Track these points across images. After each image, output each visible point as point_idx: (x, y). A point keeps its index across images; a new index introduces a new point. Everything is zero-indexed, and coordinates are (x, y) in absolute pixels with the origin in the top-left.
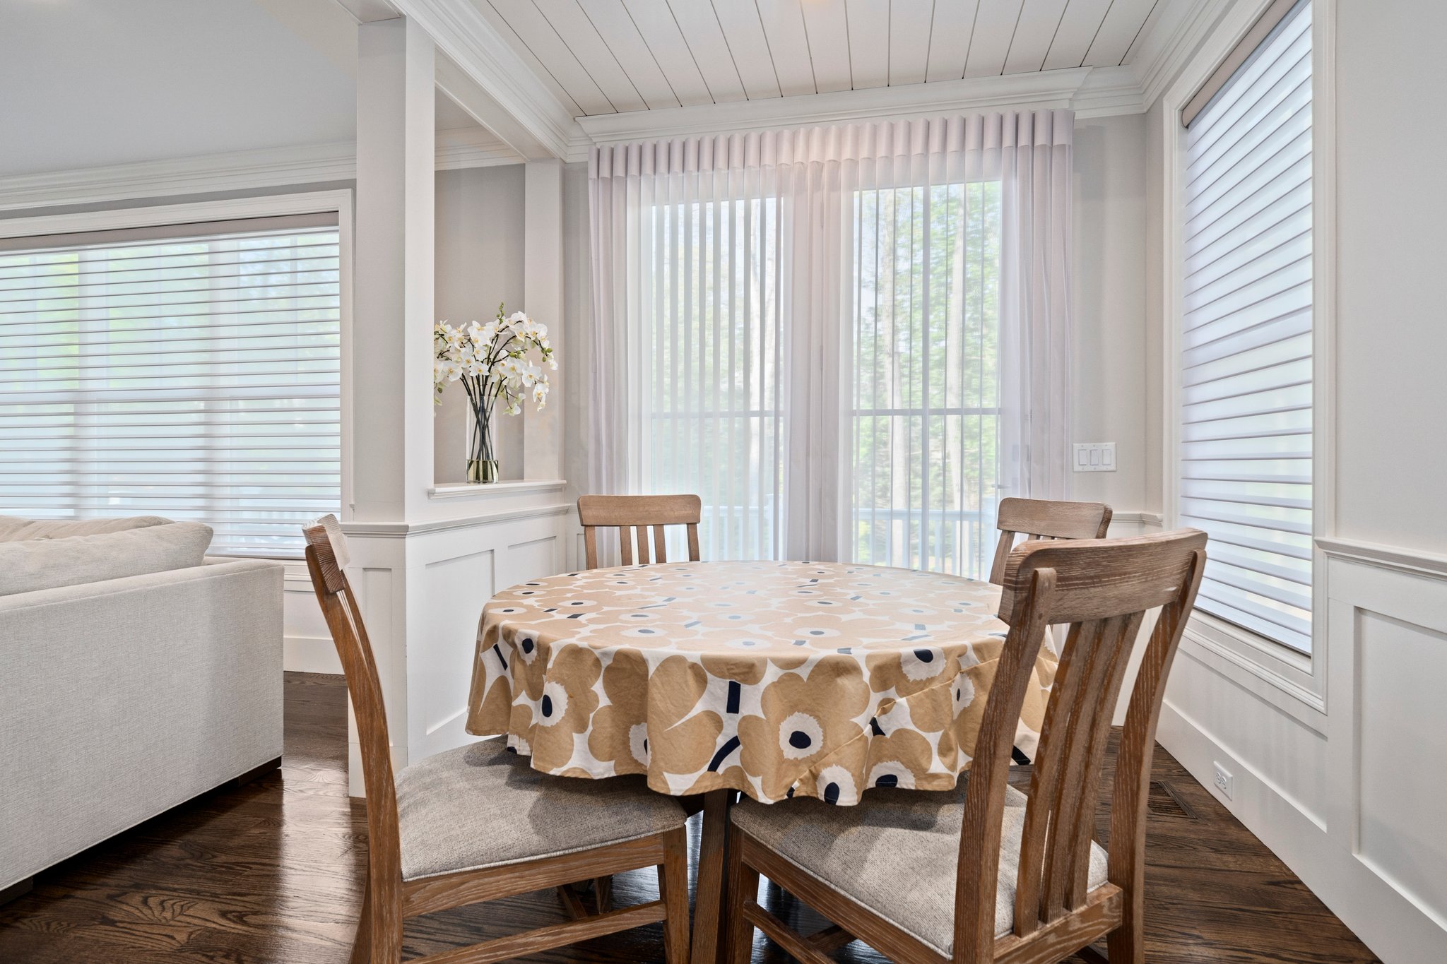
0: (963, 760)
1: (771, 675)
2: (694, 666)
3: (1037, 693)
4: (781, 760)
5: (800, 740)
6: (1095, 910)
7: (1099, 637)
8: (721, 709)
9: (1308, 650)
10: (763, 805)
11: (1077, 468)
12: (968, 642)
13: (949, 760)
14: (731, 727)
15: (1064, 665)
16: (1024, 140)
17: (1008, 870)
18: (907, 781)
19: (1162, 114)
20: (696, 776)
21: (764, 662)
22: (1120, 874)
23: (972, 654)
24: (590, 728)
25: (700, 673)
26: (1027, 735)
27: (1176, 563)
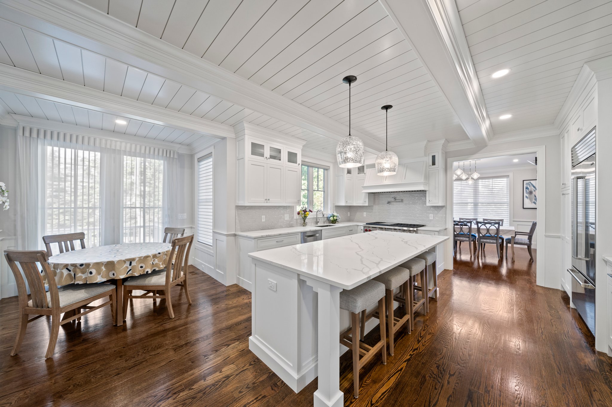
0: (164, 266)
1: (137, 259)
2: (124, 261)
3: (175, 256)
4: (139, 270)
5: (141, 267)
6: (182, 278)
7: (182, 247)
8: (128, 265)
9: (212, 245)
10: (137, 276)
11: (179, 219)
12: (165, 251)
13: (163, 265)
14: (130, 268)
15: (178, 252)
16: (168, 155)
17: (172, 275)
18: (157, 269)
19: (195, 160)
20: (125, 275)
21: (136, 258)
22: (185, 274)
23: (166, 252)
24: (102, 274)
25: (125, 261)
26: (173, 261)
27: (190, 238)
